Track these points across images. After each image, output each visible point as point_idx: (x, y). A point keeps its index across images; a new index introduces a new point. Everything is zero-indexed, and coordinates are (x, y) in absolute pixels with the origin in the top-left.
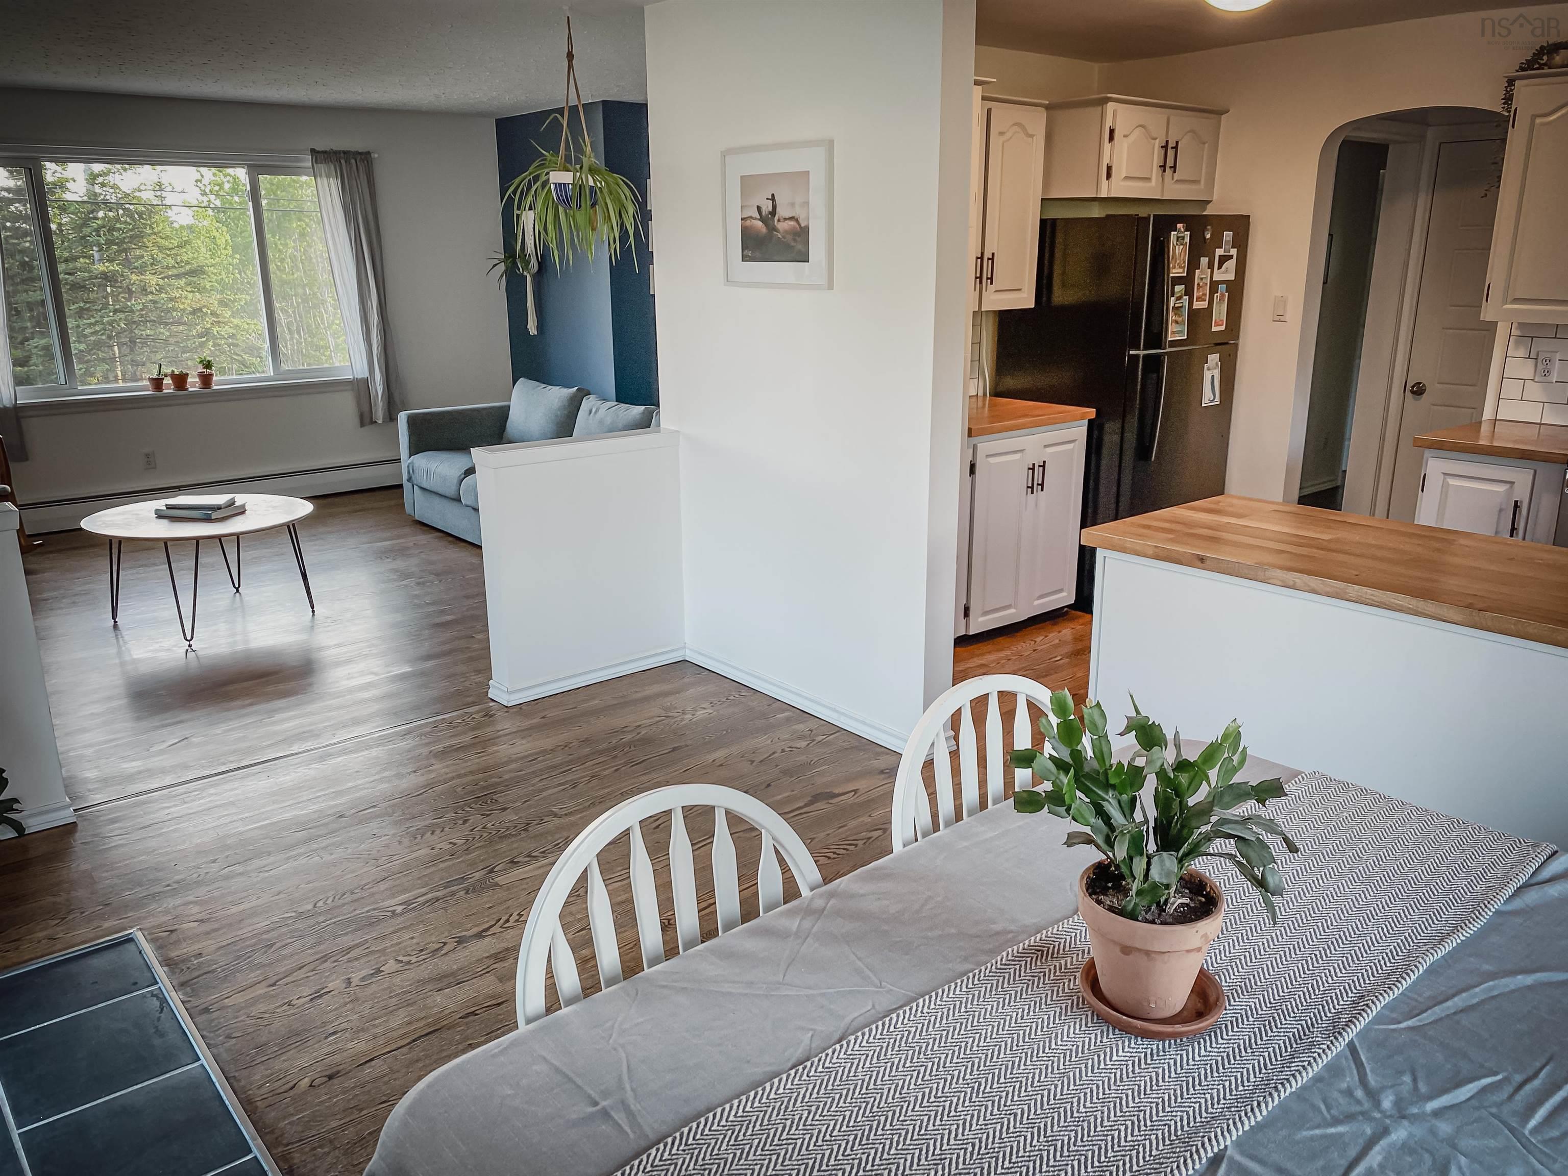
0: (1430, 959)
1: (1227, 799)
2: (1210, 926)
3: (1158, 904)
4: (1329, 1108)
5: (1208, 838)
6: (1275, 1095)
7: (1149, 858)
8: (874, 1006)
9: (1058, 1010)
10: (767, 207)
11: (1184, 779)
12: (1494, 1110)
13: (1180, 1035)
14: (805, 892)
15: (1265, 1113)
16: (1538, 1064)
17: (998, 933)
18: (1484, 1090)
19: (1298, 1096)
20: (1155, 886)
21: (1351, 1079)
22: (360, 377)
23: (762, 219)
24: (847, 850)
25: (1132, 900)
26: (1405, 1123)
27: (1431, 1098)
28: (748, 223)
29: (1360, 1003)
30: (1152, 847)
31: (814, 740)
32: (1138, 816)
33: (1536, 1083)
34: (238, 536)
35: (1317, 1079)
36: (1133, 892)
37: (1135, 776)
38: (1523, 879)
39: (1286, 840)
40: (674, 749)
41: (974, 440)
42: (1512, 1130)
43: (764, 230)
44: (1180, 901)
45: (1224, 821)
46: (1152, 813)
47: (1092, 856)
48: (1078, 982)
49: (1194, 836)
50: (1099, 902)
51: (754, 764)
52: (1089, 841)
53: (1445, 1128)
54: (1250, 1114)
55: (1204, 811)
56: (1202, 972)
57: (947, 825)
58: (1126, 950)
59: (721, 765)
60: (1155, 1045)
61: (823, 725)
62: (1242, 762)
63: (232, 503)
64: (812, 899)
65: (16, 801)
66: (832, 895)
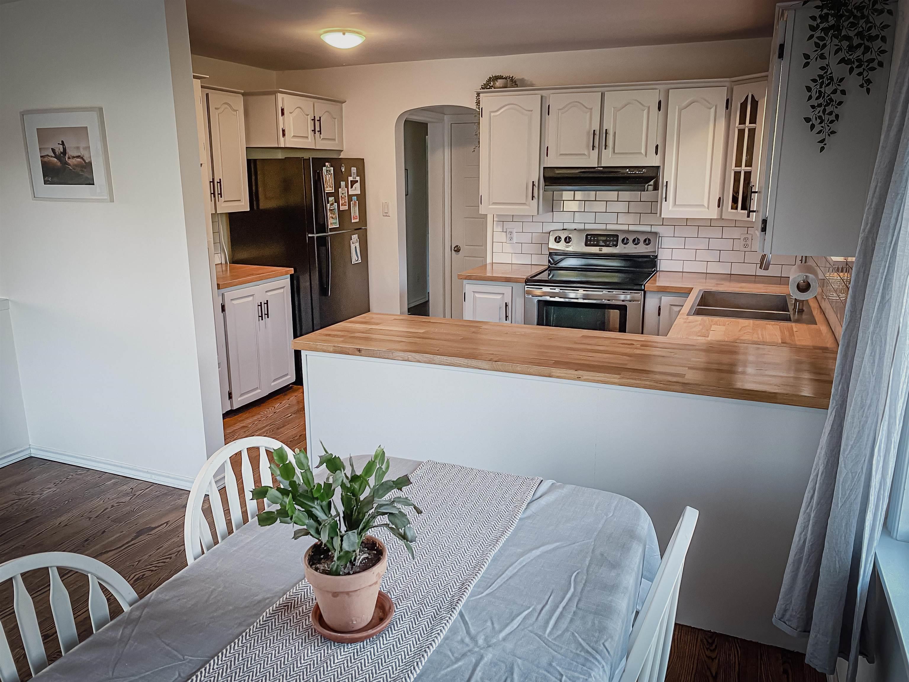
0: (493, 553)
1: (381, 492)
2: (380, 568)
3: (351, 562)
4: (453, 653)
5: (374, 517)
6: (425, 655)
7: (342, 537)
8: (179, 675)
9: (300, 641)
10: (59, 149)
11: (356, 486)
12: (530, 628)
13: (371, 636)
14: (126, 608)
15: (421, 667)
16: (547, 597)
17: (259, 602)
18: (525, 618)
19: (437, 652)
20: (347, 552)
21: (463, 632)
23: (56, 157)
24: (164, 562)
25: (335, 564)
26: (490, 649)
27: (501, 631)
28: (46, 159)
29: (463, 588)
30: (343, 528)
31: (135, 495)
32: (333, 512)
33: (547, 607)
35: (446, 638)
36: (335, 559)
37: (328, 489)
38: (529, 498)
39: (415, 508)
40: (27, 522)
41: (222, 291)
42: (540, 637)
43: (59, 164)
44: (362, 557)
45: (380, 506)
46: (341, 509)
47: (310, 541)
48: (311, 620)
49: (366, 517)
50: (316, 569)
51: (91, 519)
52: (307, 533)
53: (509, 646)
54: (413, 671)
55: (369, 501)
56: (380, 593)
57: (223, 538)
58: (335, 594)
59: (66, 525)
60: (359, 645)
61: (141, 484)
62: (388, 468)
64: (131, 611)
66: (145, 606)
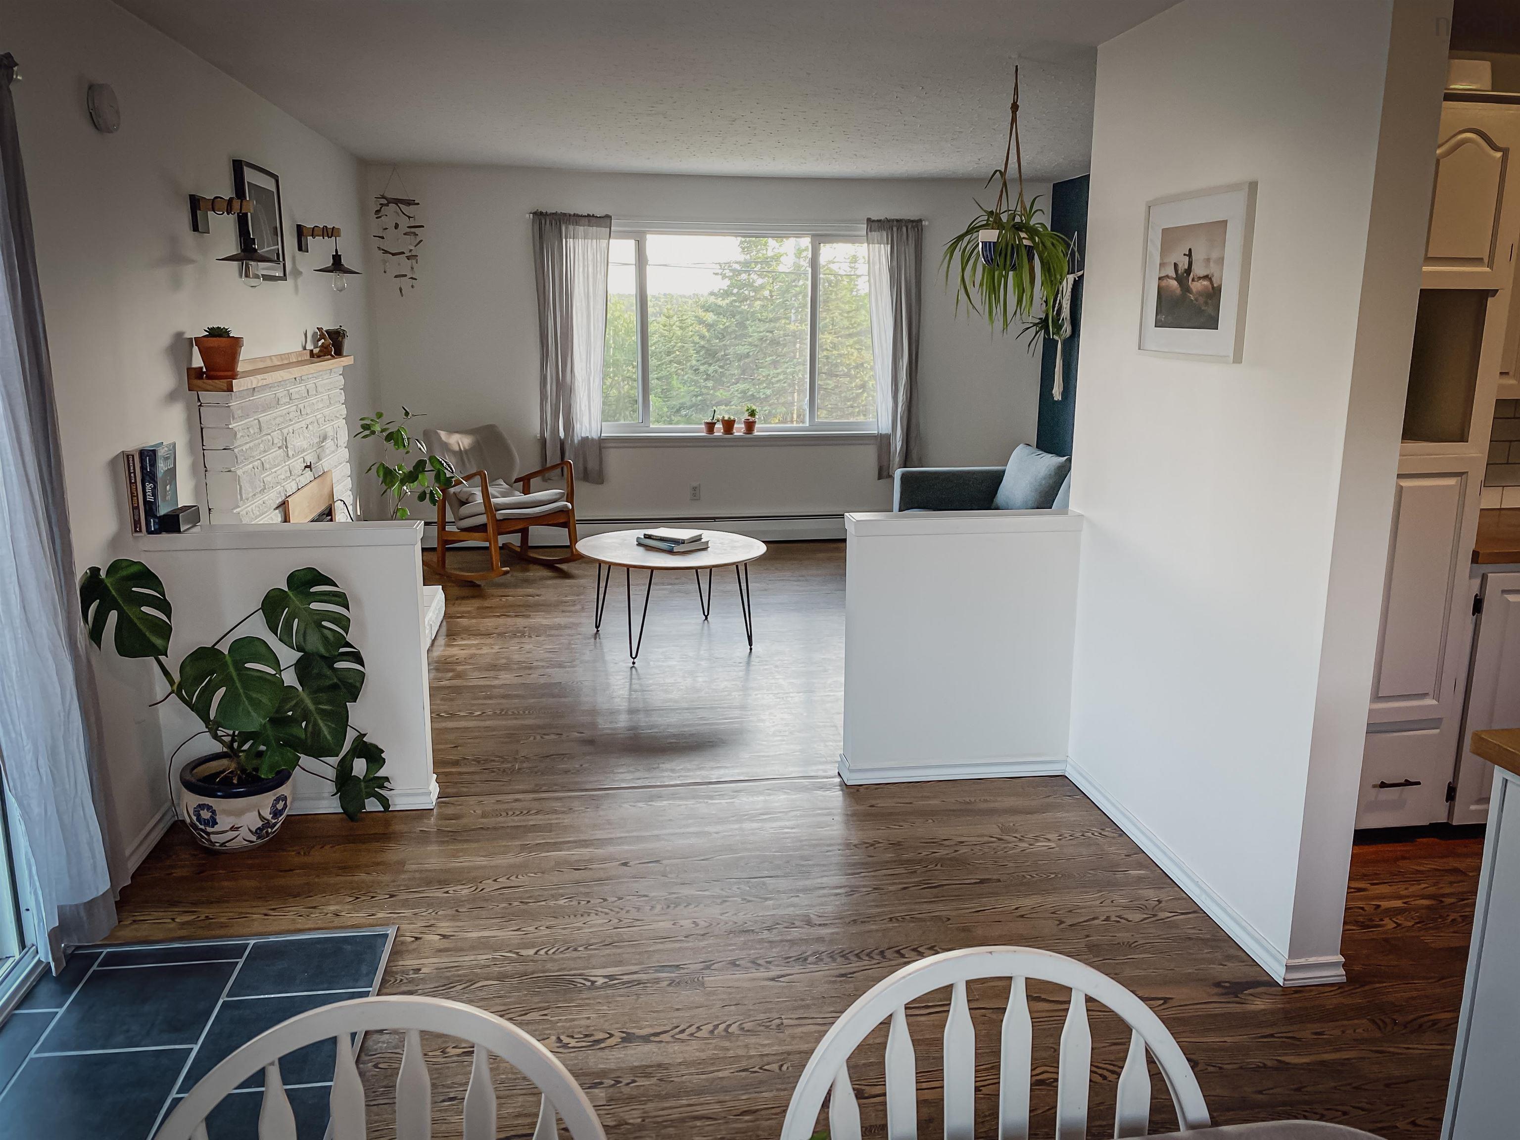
10: (1184, 264)
22: (884, 432)
23: (1178, 279)
24: (1105, 1078)
28: (1164, 283)
31: (1155, 915)
34: (711, 568)
40: (982, 881)
41: (1483, 568)
43: (1178, 291)
59: (1022, 916)
61: (1184, 899)
63: (698, 539)
65: (387, 779)
